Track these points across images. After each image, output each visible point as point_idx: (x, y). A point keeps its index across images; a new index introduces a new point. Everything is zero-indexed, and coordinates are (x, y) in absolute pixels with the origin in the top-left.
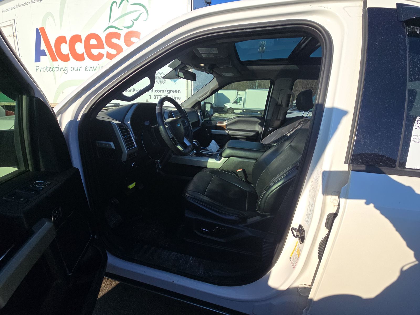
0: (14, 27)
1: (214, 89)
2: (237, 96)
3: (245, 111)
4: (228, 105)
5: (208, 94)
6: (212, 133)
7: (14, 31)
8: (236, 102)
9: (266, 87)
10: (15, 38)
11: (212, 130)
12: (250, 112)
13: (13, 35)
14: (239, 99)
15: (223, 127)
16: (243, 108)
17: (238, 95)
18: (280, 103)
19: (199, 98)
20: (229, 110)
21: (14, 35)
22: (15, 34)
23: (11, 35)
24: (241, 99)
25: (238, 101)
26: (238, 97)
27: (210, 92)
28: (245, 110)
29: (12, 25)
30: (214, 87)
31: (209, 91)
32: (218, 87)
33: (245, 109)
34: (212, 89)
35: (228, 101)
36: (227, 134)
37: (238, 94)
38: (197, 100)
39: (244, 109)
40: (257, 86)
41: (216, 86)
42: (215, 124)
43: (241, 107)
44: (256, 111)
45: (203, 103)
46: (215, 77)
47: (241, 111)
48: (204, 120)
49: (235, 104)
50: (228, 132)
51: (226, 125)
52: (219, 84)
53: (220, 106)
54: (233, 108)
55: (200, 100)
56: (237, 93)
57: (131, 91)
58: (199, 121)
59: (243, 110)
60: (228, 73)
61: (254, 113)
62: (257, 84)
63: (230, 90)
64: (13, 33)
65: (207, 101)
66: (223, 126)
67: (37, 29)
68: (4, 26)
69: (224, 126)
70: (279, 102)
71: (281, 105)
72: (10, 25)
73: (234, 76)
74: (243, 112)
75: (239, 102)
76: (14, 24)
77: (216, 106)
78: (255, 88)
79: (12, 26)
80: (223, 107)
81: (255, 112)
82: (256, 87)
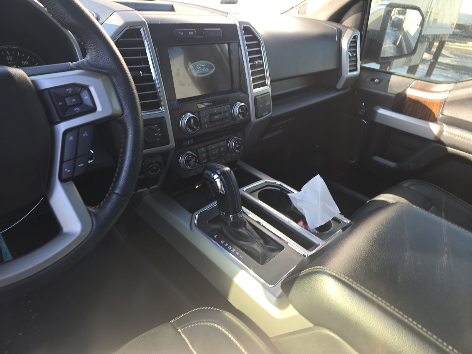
6: (377, 120)
11: (382, 111)
15: (431, 107)
36: (432, 138)
42: (399, 91)
45: (385, 7)
48: (362, 68)
50: (441, 132)
51: (444, 103)
58: (338, 70)
66: (430, 103)
69: (432, 102)
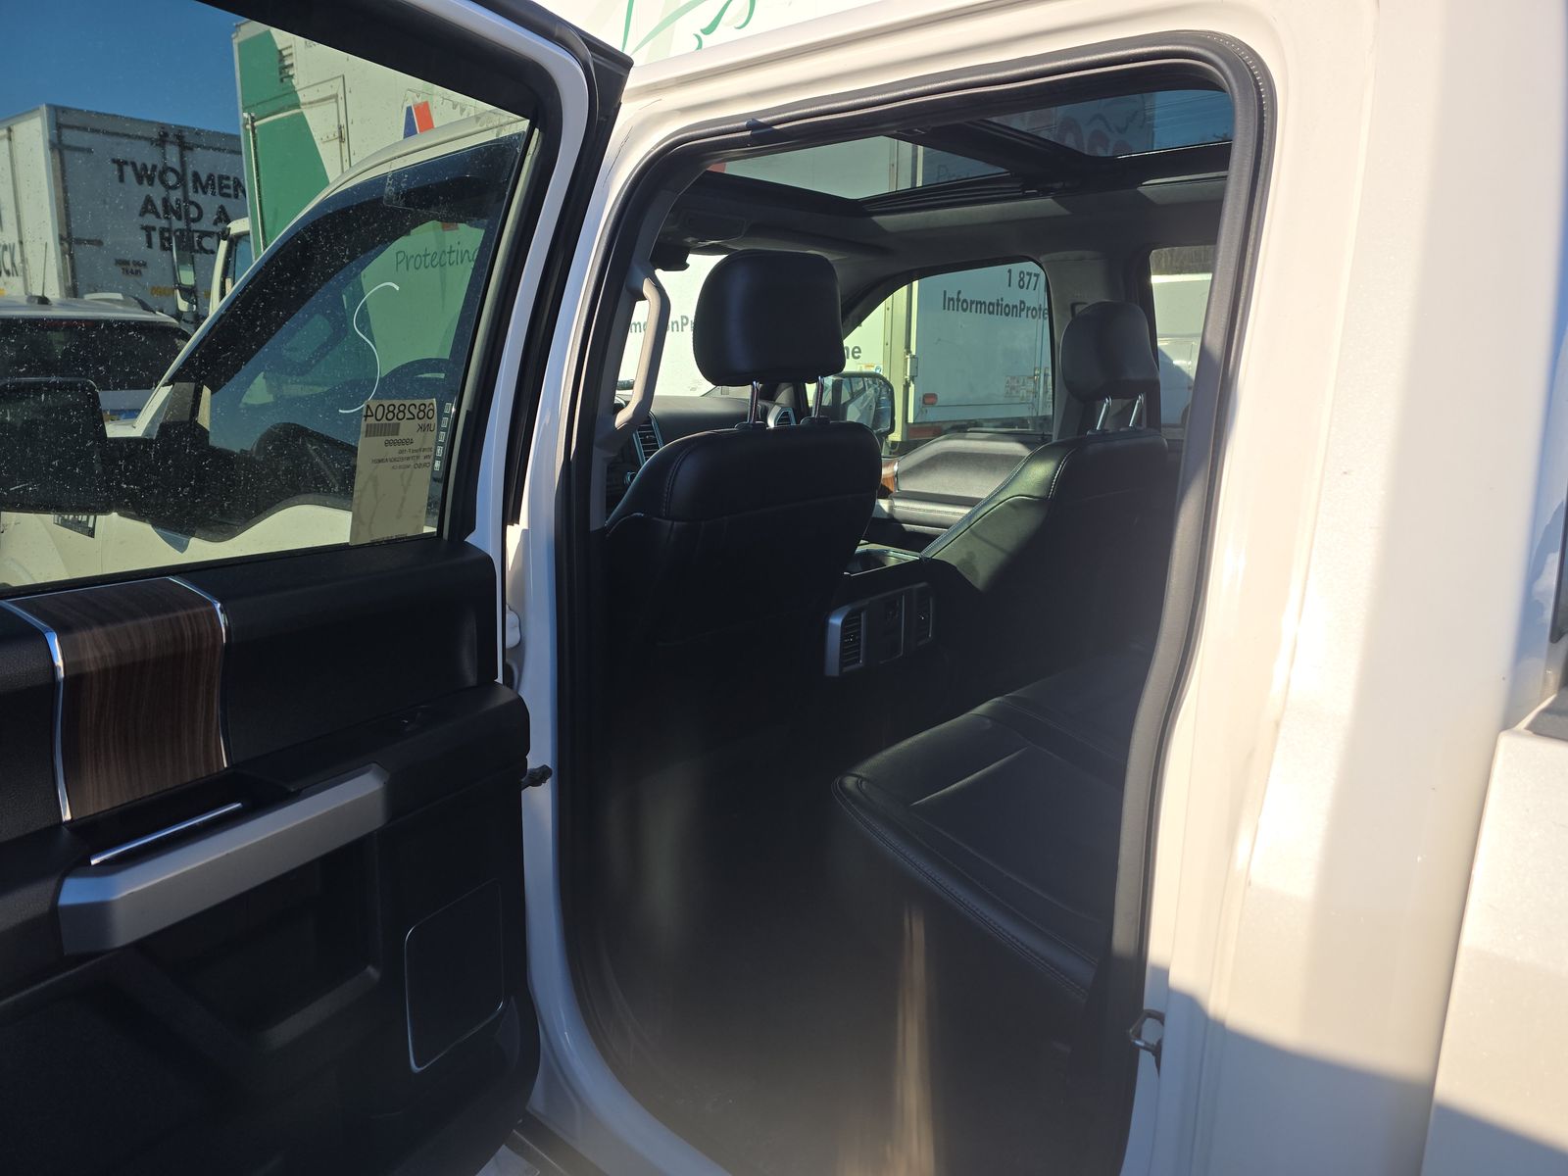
0: (341, 102)
7: (343, 122)
10: (345, 146)
13: (337, 135)
15: (886, 485)
21: (341, 137)
22: (344, 131)
23: (331, 136)
29: (336, 96)
50: (892, 507)
51: (897, 472)
57: (675, 325)
64: (340, 128)
67: (409, 110)
68: (312, 100)
69: (886, 479)
72: (330, 98)
76: (341, 95)
79: (337, 102)
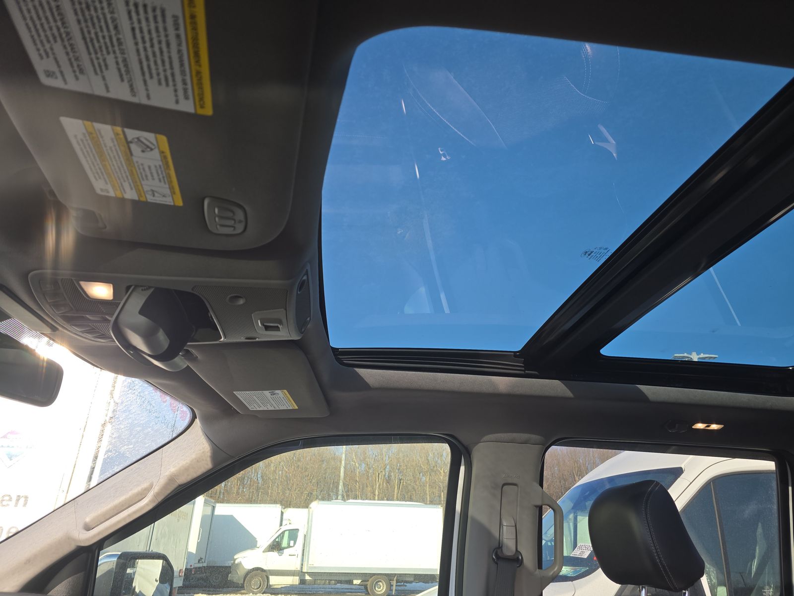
1: (184, 479)
2: (281, 525)
3: (307, 577)
4: (247, 560)
5: (145, 505)
8: (276, 546)
9: (367, 495)
12: (324, 584)
14: (287, 534)
16: (302, 568)
17: (284, 523)
18: (514, 549)
19: (88, 528)
20: (252, 577)
24: (293, 534)
25: (284, 544)
26: (283, 528)
27: (157, 495)
28: (310, 574)
30: (186, 469)
31: (156, 489)
32: (206, 465)
33: (307, 573)
34: (171, 479)
35: (250, 543)
37: (285, 517)
38: (74, 540)
39: (305, 570)
40: (340, 492)
41: (198, 460)
43: (294, 565)
44: (347, 578)
45: (115, 559)
46: (197, 421)
47: (294, 580)
49: (274, 554)
52: (217, 451)
53: (219, 564)
54: (265, 568)
55: (87, 538)
56: (282, 513)
59: (301, 574)
60: (267, 393)
61: (339, 585)
62: (340, 487)
63: (257, 503)
65: (135, 543)
70: (505, 541)
71: (516, 560)
73: (293, 410)
74: (303, 582)
75: (289, 546)
77: (200, 565)
78: (337, 499)
80: (230, 567)
81: (340, 582)
82: (340, 497)
